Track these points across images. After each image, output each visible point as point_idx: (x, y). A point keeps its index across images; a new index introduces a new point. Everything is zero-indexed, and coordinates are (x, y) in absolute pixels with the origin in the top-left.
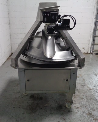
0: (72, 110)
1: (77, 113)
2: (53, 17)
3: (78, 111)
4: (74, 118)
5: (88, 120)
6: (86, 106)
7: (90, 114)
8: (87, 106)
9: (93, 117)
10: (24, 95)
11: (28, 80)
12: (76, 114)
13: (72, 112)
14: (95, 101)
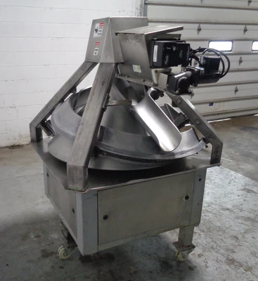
0: (194, 264)
1: (207, 267)
2: (181, 55)
3: (207, 262)
4: (210, 278)
5: (238, 275)
6: (212, 248)
7: (231, 262)
8: (215, 247)
9: (242, 266)
10: (62, 260)
11: (105, 217)
12: (207, 269)
13: (196, 267)
14: (220, 231)
